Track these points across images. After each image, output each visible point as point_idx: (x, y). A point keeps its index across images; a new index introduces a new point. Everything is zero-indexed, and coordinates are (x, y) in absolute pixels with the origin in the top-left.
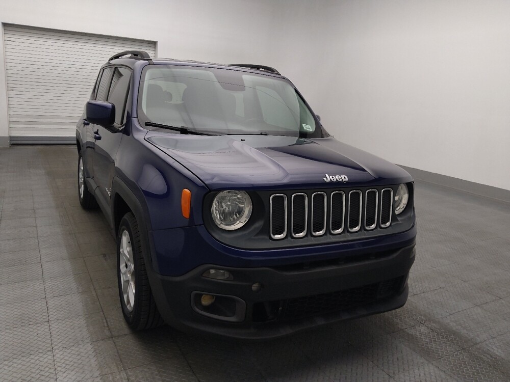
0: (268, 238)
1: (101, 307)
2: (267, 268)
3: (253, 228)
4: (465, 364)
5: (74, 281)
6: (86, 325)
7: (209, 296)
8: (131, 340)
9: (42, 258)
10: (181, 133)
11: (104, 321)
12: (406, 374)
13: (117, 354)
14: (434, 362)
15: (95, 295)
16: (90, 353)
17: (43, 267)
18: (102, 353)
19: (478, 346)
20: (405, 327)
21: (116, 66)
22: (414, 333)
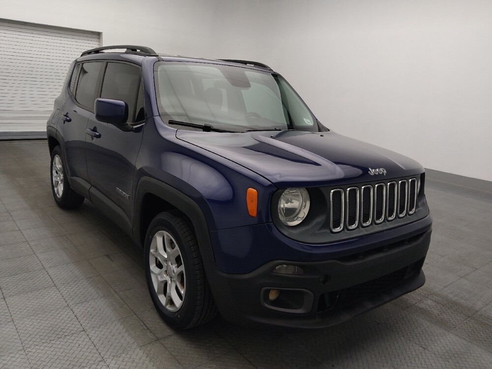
0: (329, 231)
1: (132, 310)
2: (333, 261)
3: (314, 222)
4: (477, 331)
5: (90, 285)
6: (125, 330)
7: (275, 291)
8: (179, 341)
9: (43, 264)
10: (204, 131)
11: (142, 324)
12: (435, 344)
13: (171, 356)
14: (452, 331)
15: (119, 298)
16: (144, 358)
17: (50, 274)
18: (156, 357)
19: (479, 313)
20: (414, 302)
21: (108, 61)
22: (424, 307)
